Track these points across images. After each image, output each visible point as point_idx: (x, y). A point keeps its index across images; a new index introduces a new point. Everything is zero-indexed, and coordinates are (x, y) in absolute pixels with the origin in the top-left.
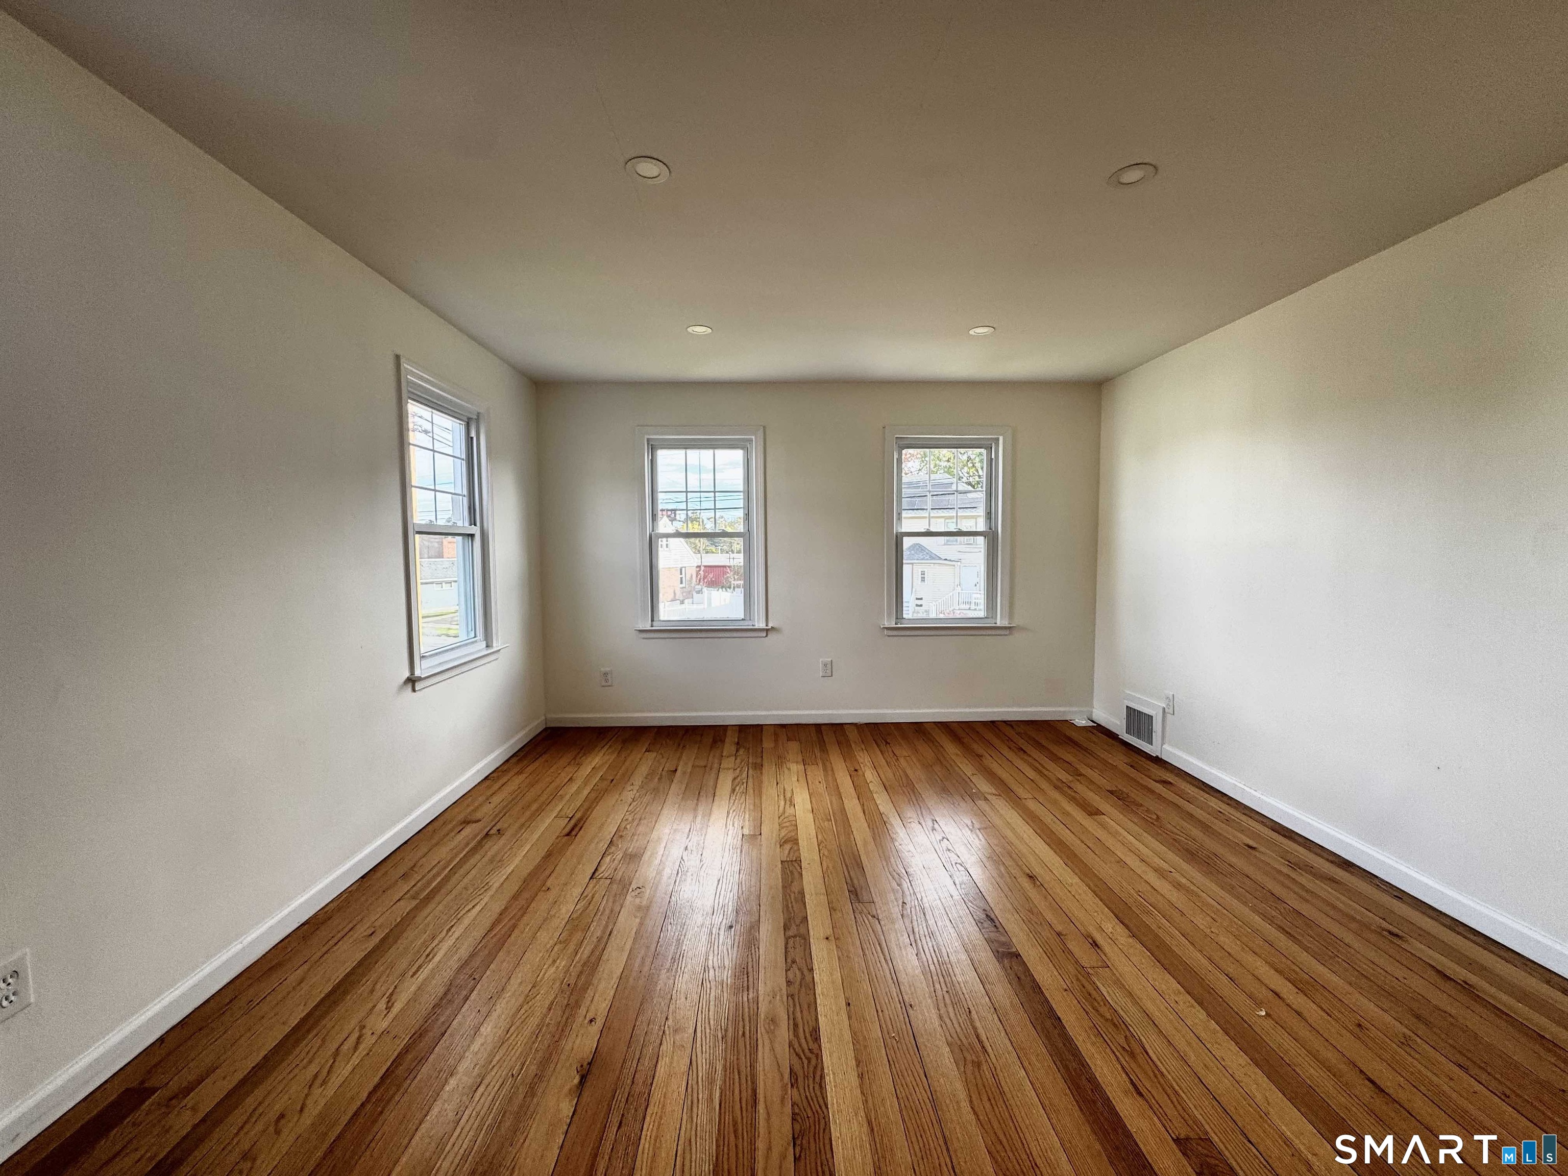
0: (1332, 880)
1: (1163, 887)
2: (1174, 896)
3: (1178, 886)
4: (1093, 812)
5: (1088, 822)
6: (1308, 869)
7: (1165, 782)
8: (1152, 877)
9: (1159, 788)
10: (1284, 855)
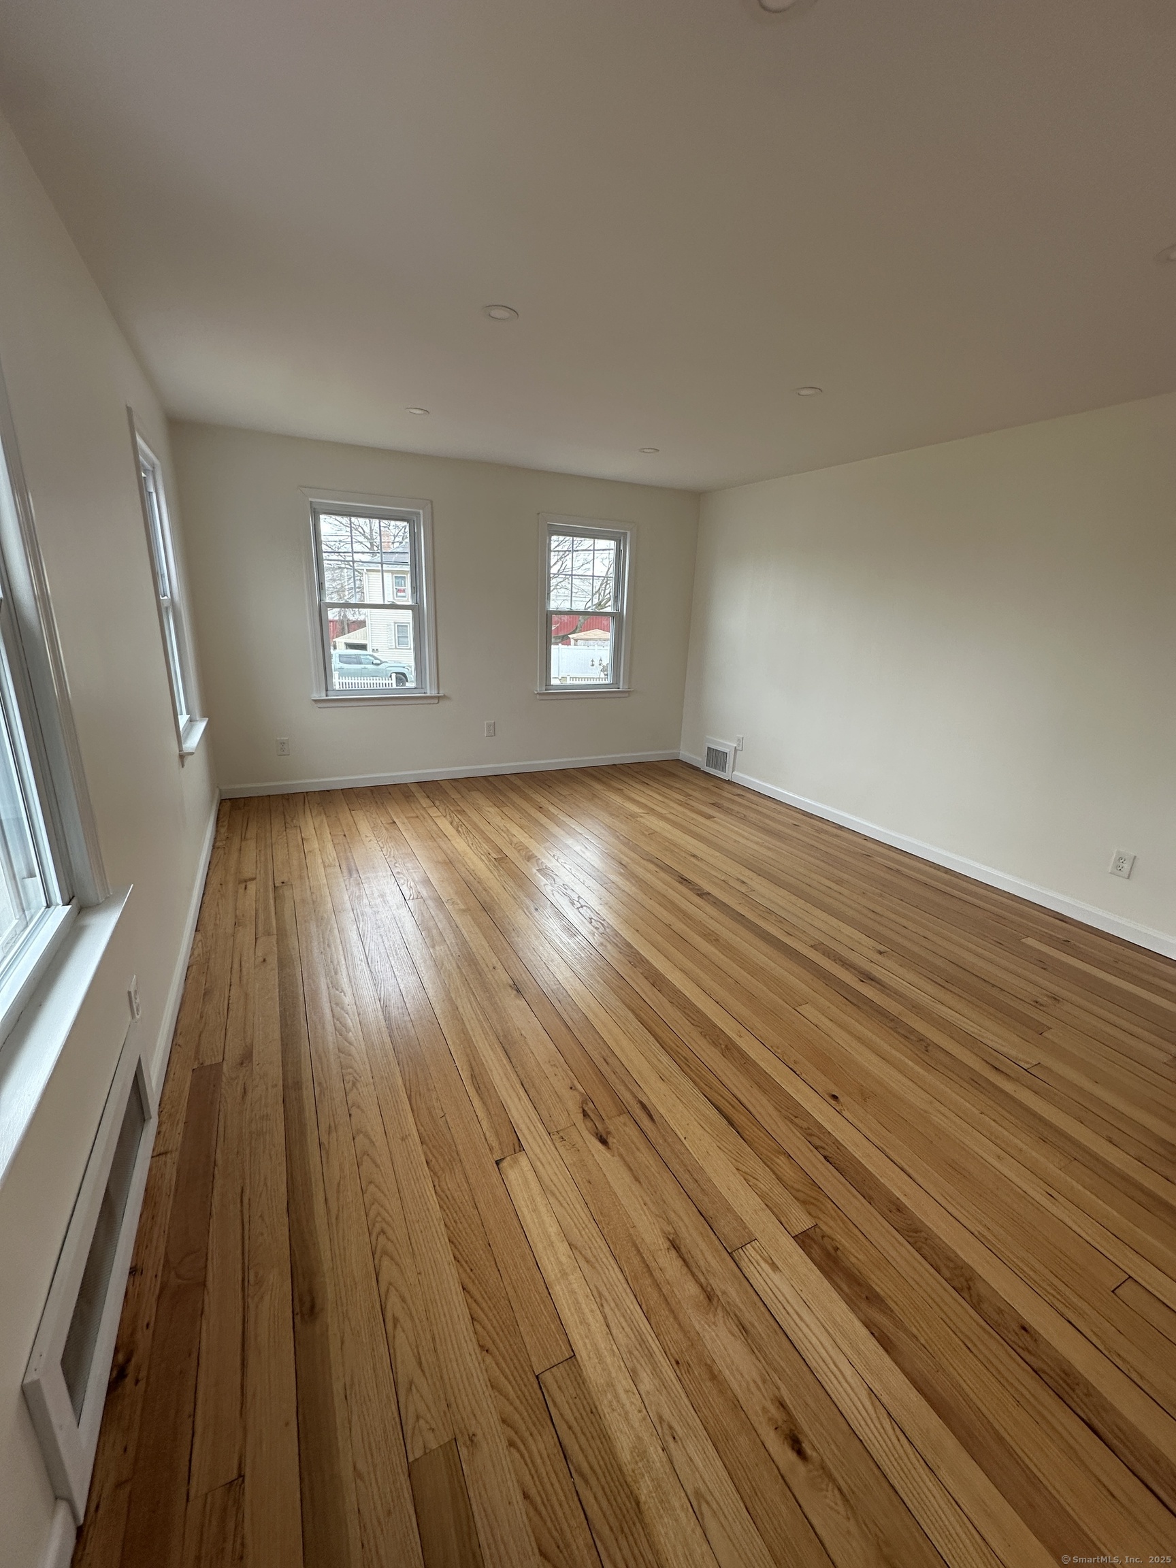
0: (837, 836)
1: (764, 851)
2: (770, 854)
3: (769, 849)
4: (709, 817)
5: (708, 822)
6: (826, 832)
7: (738, 795)
8: (756, 847)
9: (736, 798)
10: (812, 826)
